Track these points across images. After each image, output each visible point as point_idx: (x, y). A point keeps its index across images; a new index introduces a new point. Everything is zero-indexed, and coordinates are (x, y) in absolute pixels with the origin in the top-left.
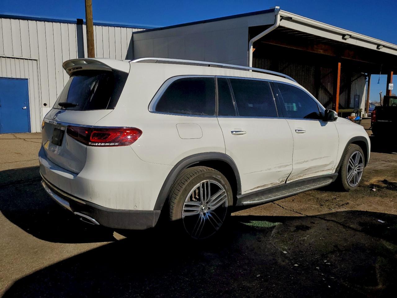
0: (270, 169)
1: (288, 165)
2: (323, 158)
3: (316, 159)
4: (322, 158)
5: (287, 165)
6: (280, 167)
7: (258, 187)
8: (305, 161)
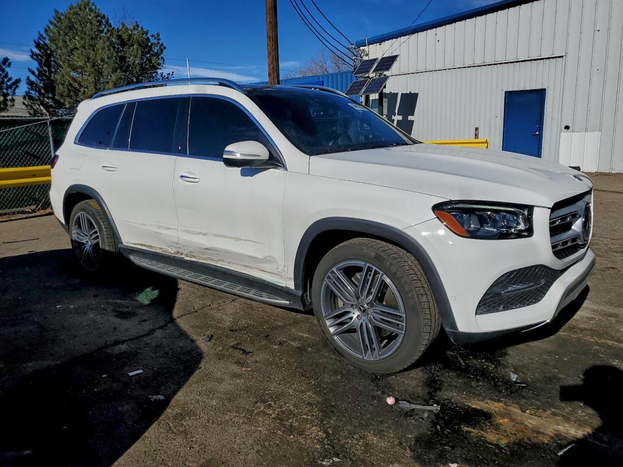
0: (145, 225)
1: (172, 229)
2: (244, 240)
3: (226, 237)
4: (241, 240)
5: (169, 228)
6: (159, 227)
7: (141, 245)
8: (200, 232)
